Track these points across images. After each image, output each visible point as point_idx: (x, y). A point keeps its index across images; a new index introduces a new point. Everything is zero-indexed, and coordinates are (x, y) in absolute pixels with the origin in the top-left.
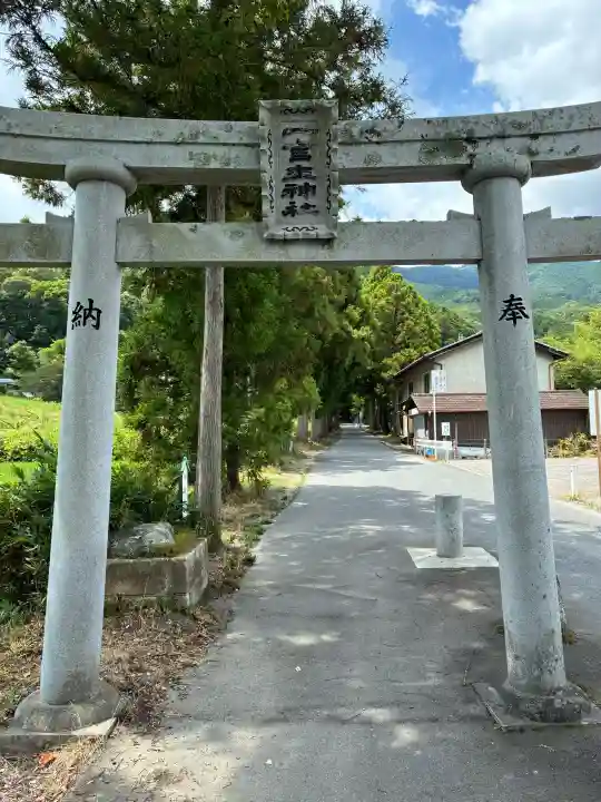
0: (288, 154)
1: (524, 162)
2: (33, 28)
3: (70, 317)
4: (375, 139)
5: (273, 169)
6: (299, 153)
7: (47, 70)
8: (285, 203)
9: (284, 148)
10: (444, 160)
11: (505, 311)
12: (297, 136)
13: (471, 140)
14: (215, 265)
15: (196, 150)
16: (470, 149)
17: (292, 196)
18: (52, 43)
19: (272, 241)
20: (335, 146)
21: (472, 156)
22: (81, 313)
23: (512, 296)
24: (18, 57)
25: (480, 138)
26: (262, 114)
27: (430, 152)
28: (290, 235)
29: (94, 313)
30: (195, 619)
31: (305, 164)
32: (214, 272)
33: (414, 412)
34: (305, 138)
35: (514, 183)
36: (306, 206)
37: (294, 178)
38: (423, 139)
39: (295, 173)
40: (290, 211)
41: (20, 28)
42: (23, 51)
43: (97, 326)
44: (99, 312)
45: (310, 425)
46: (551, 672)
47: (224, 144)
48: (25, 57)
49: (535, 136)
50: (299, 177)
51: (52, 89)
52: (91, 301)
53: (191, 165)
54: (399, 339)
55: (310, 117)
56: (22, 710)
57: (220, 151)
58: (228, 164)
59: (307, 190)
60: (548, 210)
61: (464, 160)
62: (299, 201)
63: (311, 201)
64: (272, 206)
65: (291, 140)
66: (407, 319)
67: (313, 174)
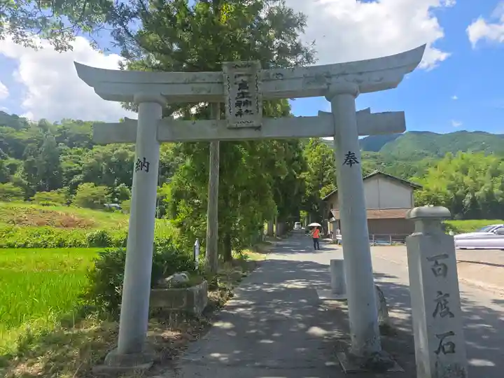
0: (237, 86)
1: (355, 86)
2: (124, 27)
3: (135, 166)
4: (281, 78)
5: (231, 94)
6: (243, 85)
7: (131, 46)
8: (237, 109)
9: (236, 84)
10: (315, 87)
11: (346, 160)
12: (241, 78)
13: (329, 77)
14: (215, 140)
15: (195, 86)
16: (327, 80)
17: (240, 107)
18: (134, 34)
19: (230, 128)
20: (260, 82)
21: (329, 84)
22: (140, 164)
23: (349, 152)
24: (117, 39)
25: (333, 75)
26: (225, 68)
27: (308, 83)
28: (239, 125)
29: (146, 164)
30: (198, 320)
31: (246, 91)
32: (214, 144)
33: (334, 219)
34: (245, 79)
35: (351, 96)
36: (247, 111)
37: (241, 98)
38: (305, 77)
39: (241, 95)
40: (239, 114)
41: (118, 26)
42: (120, 37)
43: (147, 171)
44: (148, 164)
45: (275, 227)
46: (372, 344)
47: (209, 83)
48: (121, 40)
49: (361, 73)
50: (244, 97)
51: (134, 56)
52: (145, 159)
53: (191, 93)
54: (325, 180)
55: (247, 69)
56: (109, 357)
57: (205, 86)
58: (209, 92)
59: (246, 103)
60: (368, 110)
61: (325, 86)
62: (244, 109)
63: (249, 108)
64: (231, 111)
65: (239, 80)
66: (330, 168)
67: (250, 95)
